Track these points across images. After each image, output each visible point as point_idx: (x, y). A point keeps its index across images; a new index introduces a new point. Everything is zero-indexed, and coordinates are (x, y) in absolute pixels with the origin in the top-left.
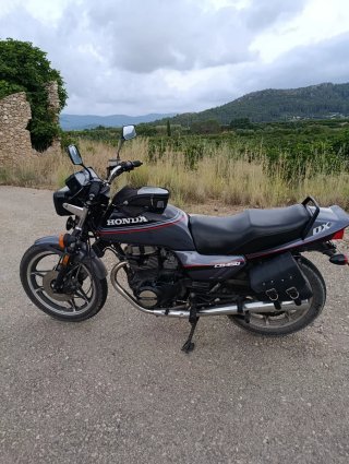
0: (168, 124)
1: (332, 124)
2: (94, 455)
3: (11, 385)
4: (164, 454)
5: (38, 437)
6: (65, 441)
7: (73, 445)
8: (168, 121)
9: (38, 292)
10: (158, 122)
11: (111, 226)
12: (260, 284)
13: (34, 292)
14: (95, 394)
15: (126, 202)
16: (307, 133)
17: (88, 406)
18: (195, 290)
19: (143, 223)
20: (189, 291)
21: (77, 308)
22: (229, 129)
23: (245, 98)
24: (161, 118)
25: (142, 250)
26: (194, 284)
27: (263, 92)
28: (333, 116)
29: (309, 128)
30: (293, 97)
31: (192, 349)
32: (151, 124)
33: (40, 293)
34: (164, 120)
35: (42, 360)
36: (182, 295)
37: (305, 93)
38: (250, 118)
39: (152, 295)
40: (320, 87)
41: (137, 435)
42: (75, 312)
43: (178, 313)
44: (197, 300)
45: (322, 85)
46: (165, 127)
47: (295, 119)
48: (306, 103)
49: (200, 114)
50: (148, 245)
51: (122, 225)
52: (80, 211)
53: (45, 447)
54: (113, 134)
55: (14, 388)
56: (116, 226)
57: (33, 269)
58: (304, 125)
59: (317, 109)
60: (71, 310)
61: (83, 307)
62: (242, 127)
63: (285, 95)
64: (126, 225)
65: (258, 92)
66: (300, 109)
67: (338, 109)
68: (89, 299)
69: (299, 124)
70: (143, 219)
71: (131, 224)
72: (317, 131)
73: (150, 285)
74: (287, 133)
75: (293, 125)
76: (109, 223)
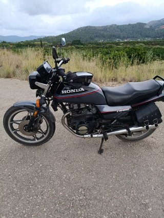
0: (41, 42)
1: (117, 44)
2: (79, 212)
3: (16, 185)
4: (113, 205)
5: (45, 210)
6: (61, 208)
7: (65, 209)
8: (41, 40)
9: (14, 132)
10: (35, 40)
11: (64, 94)
12: (142, 119)
13: (12, 132)
14: (65, 181)
15: (72, 81)
16: (107, 48)
17: (64, 188)
18: (104, 124)
19: (82, 92)
20: (101, 125)
21: (38, 139)
22: (71, 45)
23: (78, 30)
24: (37, 38)
25: (79, 106)
26: (103, 121)
27: (86, 27)
28: (117, 40)
29: (108, 45)
30: (100, 30)
31: (102, 152)
32: (32, 41)
33: (16, 133)
34: (38, 39)
35: (28, 168)
36: (97, 127)
37: (105, 29)
38: (81, 40)
39: (85, 128)
40: (111, 26)
41: (95, 198)
42: (37, 141)
43: (96, 136)
44: (105, 128)
45: (112, 25)
46: (40, 43)
47: (101, 41)
48: (105, 33)
49: (56, 37)
50: (82, 103)
51: (71, 93)
52: (45, 86)
53: (51, 214)
54: (12, 46)
55: (18, 186)
56: (67, 94)
57: (12, 120)
58: (105, 44)
59: (110, 37)
60: (34, 140)
61: (41, 138)
62: (78, 44)
63: (96, 29)
64: (73, 93)
65: (84, 27)
66: (103, 36)
67: (119, 37)
68: (45, 134)
69: (103, 44)
70: (82, 89)
71: (76, 93)
72: (111, 47)
73: (84, 123)
74: (98, 48)
75: (100, 44)
76: (63, 92)
